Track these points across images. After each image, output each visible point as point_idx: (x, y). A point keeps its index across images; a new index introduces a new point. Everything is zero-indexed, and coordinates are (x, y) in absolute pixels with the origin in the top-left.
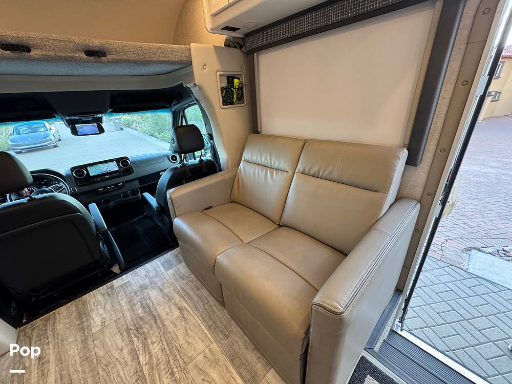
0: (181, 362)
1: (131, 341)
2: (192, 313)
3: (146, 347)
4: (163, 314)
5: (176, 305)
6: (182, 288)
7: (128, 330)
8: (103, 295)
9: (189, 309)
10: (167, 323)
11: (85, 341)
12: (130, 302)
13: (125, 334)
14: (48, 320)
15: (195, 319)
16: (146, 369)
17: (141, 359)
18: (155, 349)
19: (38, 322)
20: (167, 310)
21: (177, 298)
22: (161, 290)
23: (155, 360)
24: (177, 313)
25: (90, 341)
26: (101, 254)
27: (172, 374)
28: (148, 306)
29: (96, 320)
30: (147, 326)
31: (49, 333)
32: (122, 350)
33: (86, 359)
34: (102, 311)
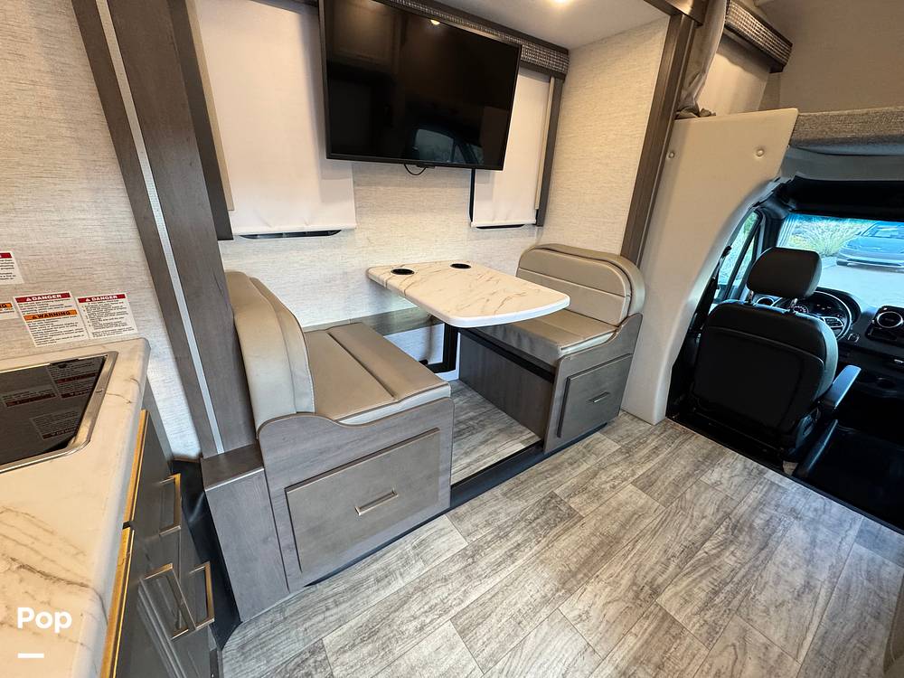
0: (735, 602)
1: (718, 525)
2: (818, 609)
3: (724, 545)
4: (779, 558)
5: (809, 576)
6: (848, 580)
7: (727, 515)
8: (745, 468)
9: (821, 601)
10: (772, 568)
12: (760, 503)
13: (721, 514)
15: (814, 616)
16: (701, 554)
17: (707, 544)
18: (729, 560)
20: (791, 563)
21: (823, 576)
22: (813, 543)
23: (717, 562)
24: (798, 579)
25: (692, 480)
26: (794, 430)
27: (716, 593)
28: (774, 531)
29: (714, 475)
30: (748, 539)
32: (703, 517)
34: (726, 476)
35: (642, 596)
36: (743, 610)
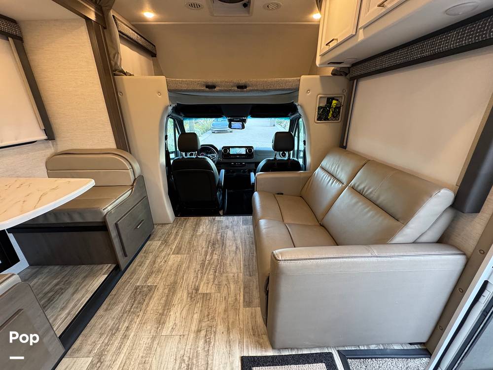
0: (222, 270)
1: (208, 247)
2: (241, 253)
3: (212, 254)
4: (228, 245)
5: (236, 244)
6: (244, 238)
7: (210, 242)
8: (209, 220)
9: (241, 250)
10: (227, 250)
11: (192, 236)
12: (217, 230)
13: (208, 242)
14: (186, 219)
15: (241, 256)
16: (207, 262)
17: (207, 257)
18: (215, 257)
19: (182, 218)
20: (231, 244)
21: (239, 242)
22: (234, 233)
23: (212, 261)
24: (234, 248)
25: (194, 237)
26: (216, 198)
27: (215, 272)
28: (224, 237)
29: (201, 230)
30: (218, 246)
31: (184, 225)
32: (203, 248)
33: (189, 243)
34: (205, 228)
35: (193, 296)
36: (225, 271)
